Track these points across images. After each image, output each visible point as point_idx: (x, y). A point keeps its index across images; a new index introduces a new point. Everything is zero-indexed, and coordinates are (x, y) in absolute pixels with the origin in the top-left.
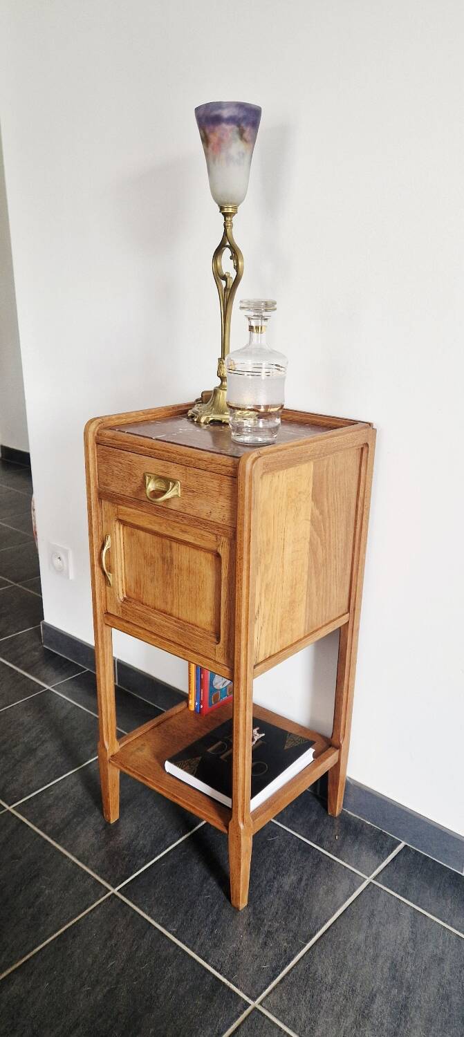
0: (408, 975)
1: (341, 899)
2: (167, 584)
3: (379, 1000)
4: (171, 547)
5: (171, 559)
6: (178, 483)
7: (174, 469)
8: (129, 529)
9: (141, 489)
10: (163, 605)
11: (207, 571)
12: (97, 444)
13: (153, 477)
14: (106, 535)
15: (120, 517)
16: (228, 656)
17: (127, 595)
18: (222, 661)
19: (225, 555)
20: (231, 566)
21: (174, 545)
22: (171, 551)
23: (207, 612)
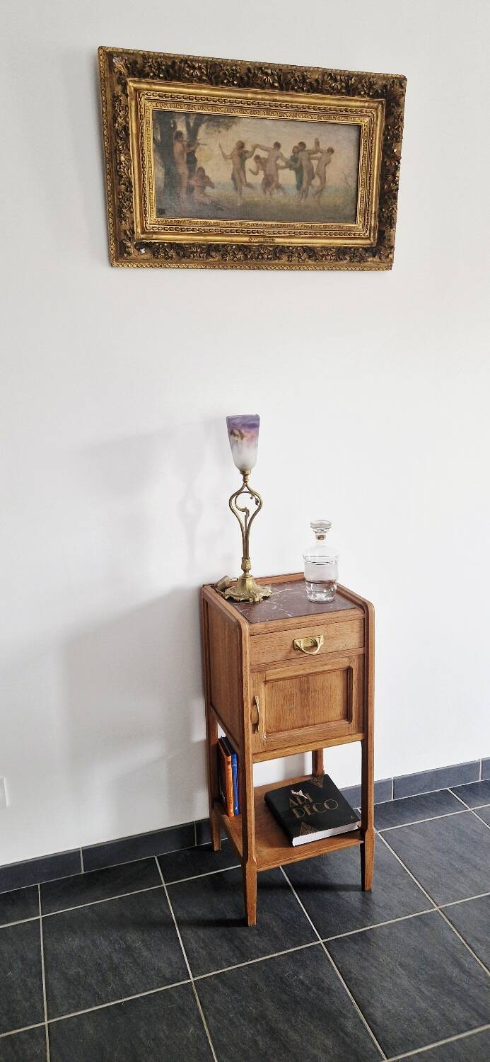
0: (444, 847)
1: (384, 847)
2: (303, 706)
3: (454, 863)
4: (308, 680)
5: (308, 689)
6: (322, 637)
7: (317, 630)
8: (270, 685)
9: (290, 652)
10: (300, 723)
11: (337, 683)
12: (250, 635)
13: (302, 640)
14: (254, 698)
15: (267, 679)
16: (359, 727)
17: (267, 733)
18: (354, 731)
19: (355, 666)
20: (359, 671)
21: (310, 678)
22: (308, 683)
23: (337, 709)
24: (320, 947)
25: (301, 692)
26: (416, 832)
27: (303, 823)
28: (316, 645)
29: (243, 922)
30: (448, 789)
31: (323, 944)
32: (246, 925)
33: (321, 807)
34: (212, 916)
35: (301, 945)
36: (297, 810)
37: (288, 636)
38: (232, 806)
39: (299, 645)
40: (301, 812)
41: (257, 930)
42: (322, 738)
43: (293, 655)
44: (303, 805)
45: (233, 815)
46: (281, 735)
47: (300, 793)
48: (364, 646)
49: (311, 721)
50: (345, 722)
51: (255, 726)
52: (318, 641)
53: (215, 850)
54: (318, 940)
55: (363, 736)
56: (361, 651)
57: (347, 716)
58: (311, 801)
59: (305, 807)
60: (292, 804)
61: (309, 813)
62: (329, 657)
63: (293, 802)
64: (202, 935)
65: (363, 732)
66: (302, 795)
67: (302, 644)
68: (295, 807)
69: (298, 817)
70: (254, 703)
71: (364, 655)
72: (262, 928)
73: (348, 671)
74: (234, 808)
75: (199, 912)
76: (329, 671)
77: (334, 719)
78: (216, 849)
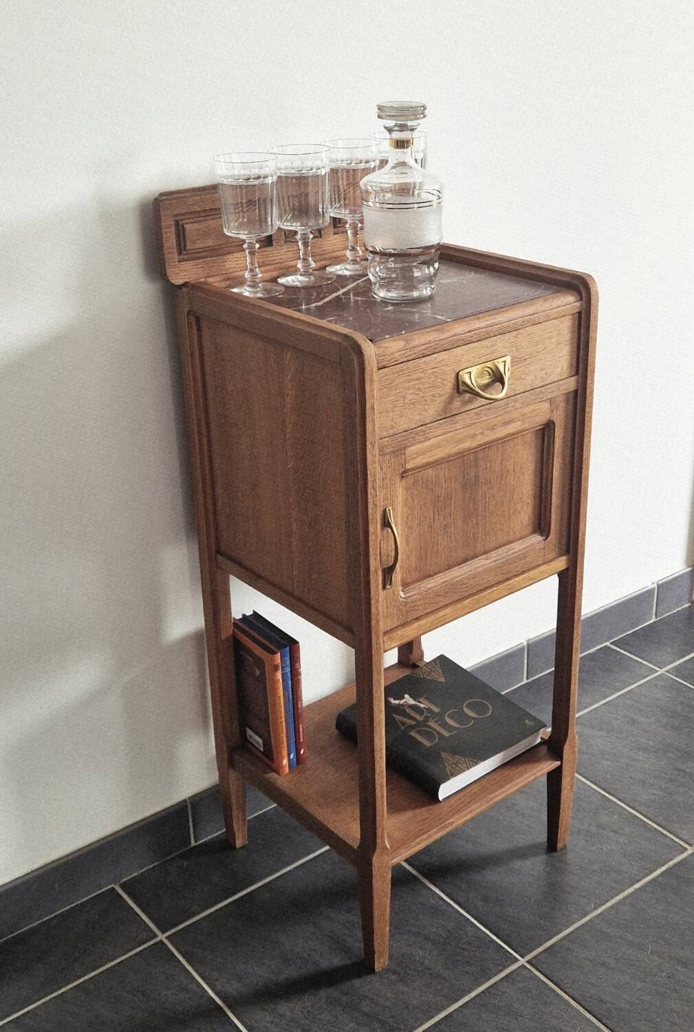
2: (467, 517)
4: (477, 461)
5: (477, 477)
6: (508, 359)
7: (501, 343)
8: (410, 480)
9: (450, 401)
10: (461, 553)
11: (524, 459)
12: (379, 369)
13: (474, 370)
14: (386, 509)
15: (409, 466)
16: (560, 543)
17: (405, 585)
18: (553, 555)
19: (559, 419)
20: (566, 428)
21: (481, 455)
22: (477, 466)
23: (524, 513)
24: (524, 972)
25: (464, 486)
26: (592, 727)
27: (444, 755)
28: (498, 378)
29: (364, 966)
30: (608, 644)
31: (528, 966)
32: (371, 971)
33: (461, 717)
34: (291, 972)
35: (490, 978)
36: (419, 732)
37: (448, 362)
38: (285, 752)
39: (469, 382)
40: (429, 735)
41: (394, 972)
42: (500, 578)
43: (457, 403)
44: (427, 719)
45: (287, 770)
46: (431, 583)
47: (408, 700)
48: (577, 373)
49: (480, 547)
50: (537, 538)
51: (388, 572)
52: (502, 370)
53: (238, 846)
54: (517, 960)
55: (569, 560)
56: (571, 384)
57: (541, 526)
58: (436, 710)
59: (431, 724)
60: (404, 724)
61: (446, 734)
62: (518, 405)
63: (405, 720)
64: (288, 1014)
65: (567, 552)
66: (412, 702)
67: (474, 376)
68: (411, 727)
69: (427, 744)
70: (386, 524)
71: (576, 391)
72: (402, 968)
73: (546, 430)
74: (289, 756)
75: (261, 971)
76: (513, 436)
77: (518, 535)
78: (239, 843)
